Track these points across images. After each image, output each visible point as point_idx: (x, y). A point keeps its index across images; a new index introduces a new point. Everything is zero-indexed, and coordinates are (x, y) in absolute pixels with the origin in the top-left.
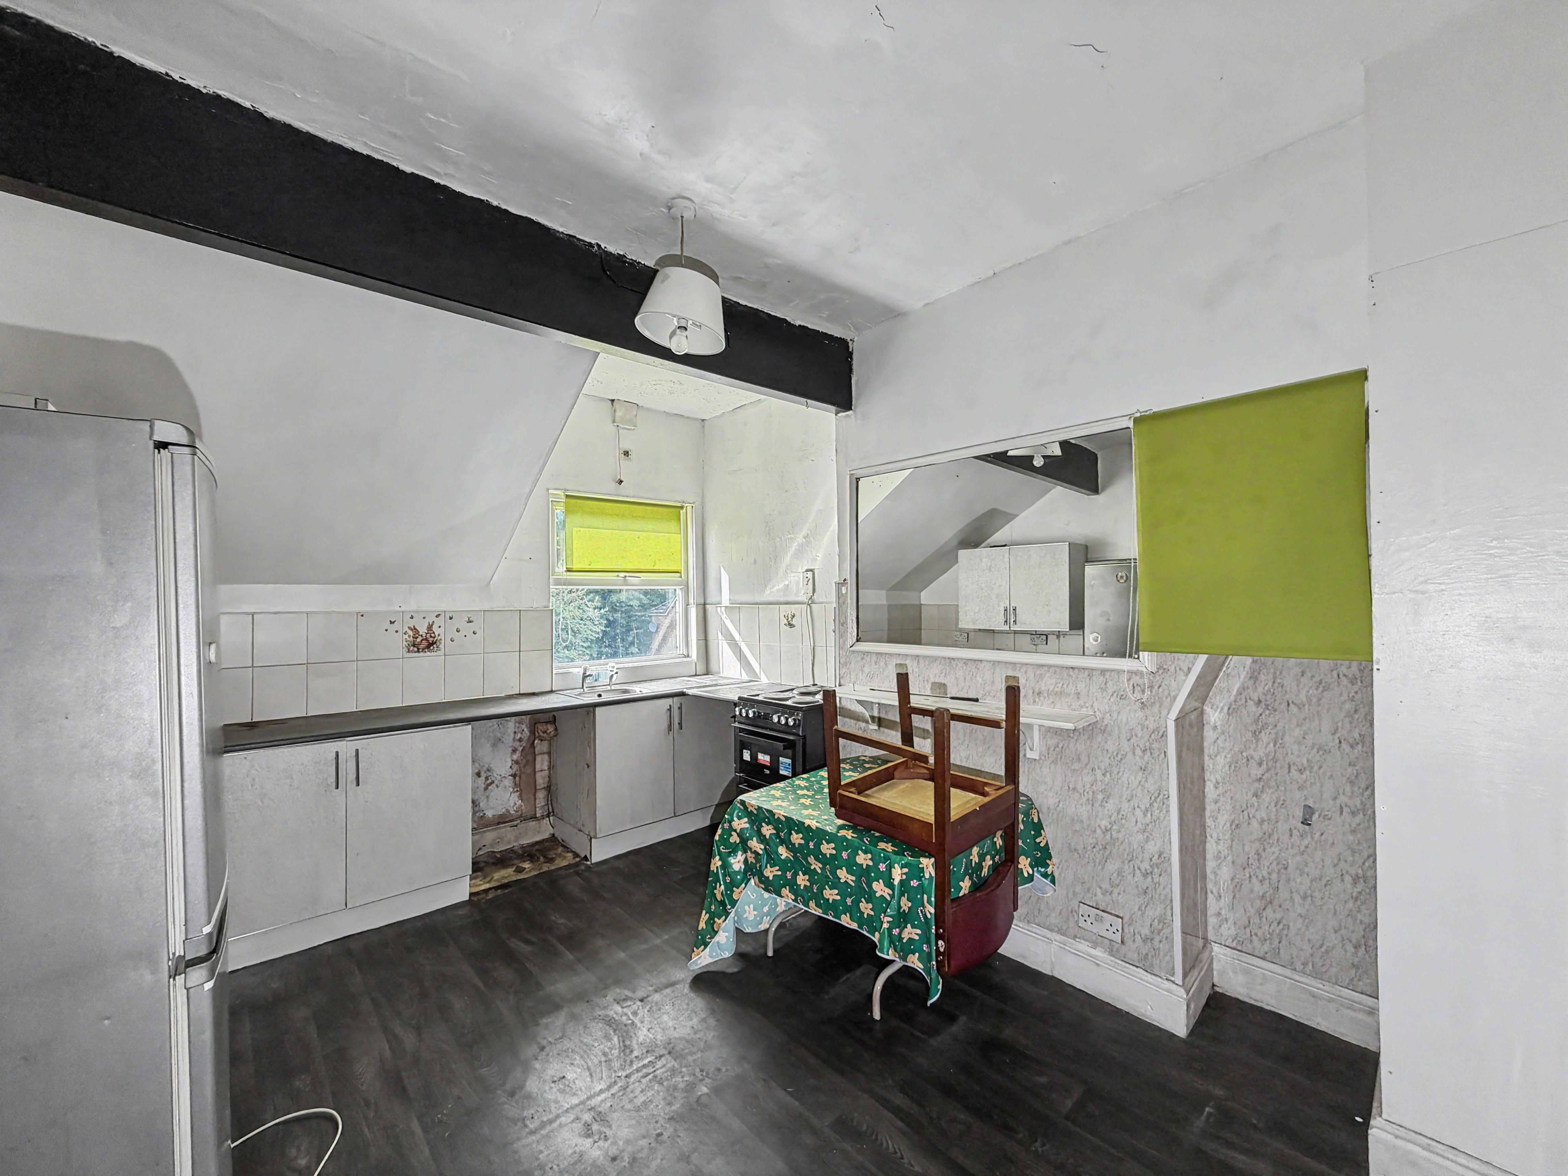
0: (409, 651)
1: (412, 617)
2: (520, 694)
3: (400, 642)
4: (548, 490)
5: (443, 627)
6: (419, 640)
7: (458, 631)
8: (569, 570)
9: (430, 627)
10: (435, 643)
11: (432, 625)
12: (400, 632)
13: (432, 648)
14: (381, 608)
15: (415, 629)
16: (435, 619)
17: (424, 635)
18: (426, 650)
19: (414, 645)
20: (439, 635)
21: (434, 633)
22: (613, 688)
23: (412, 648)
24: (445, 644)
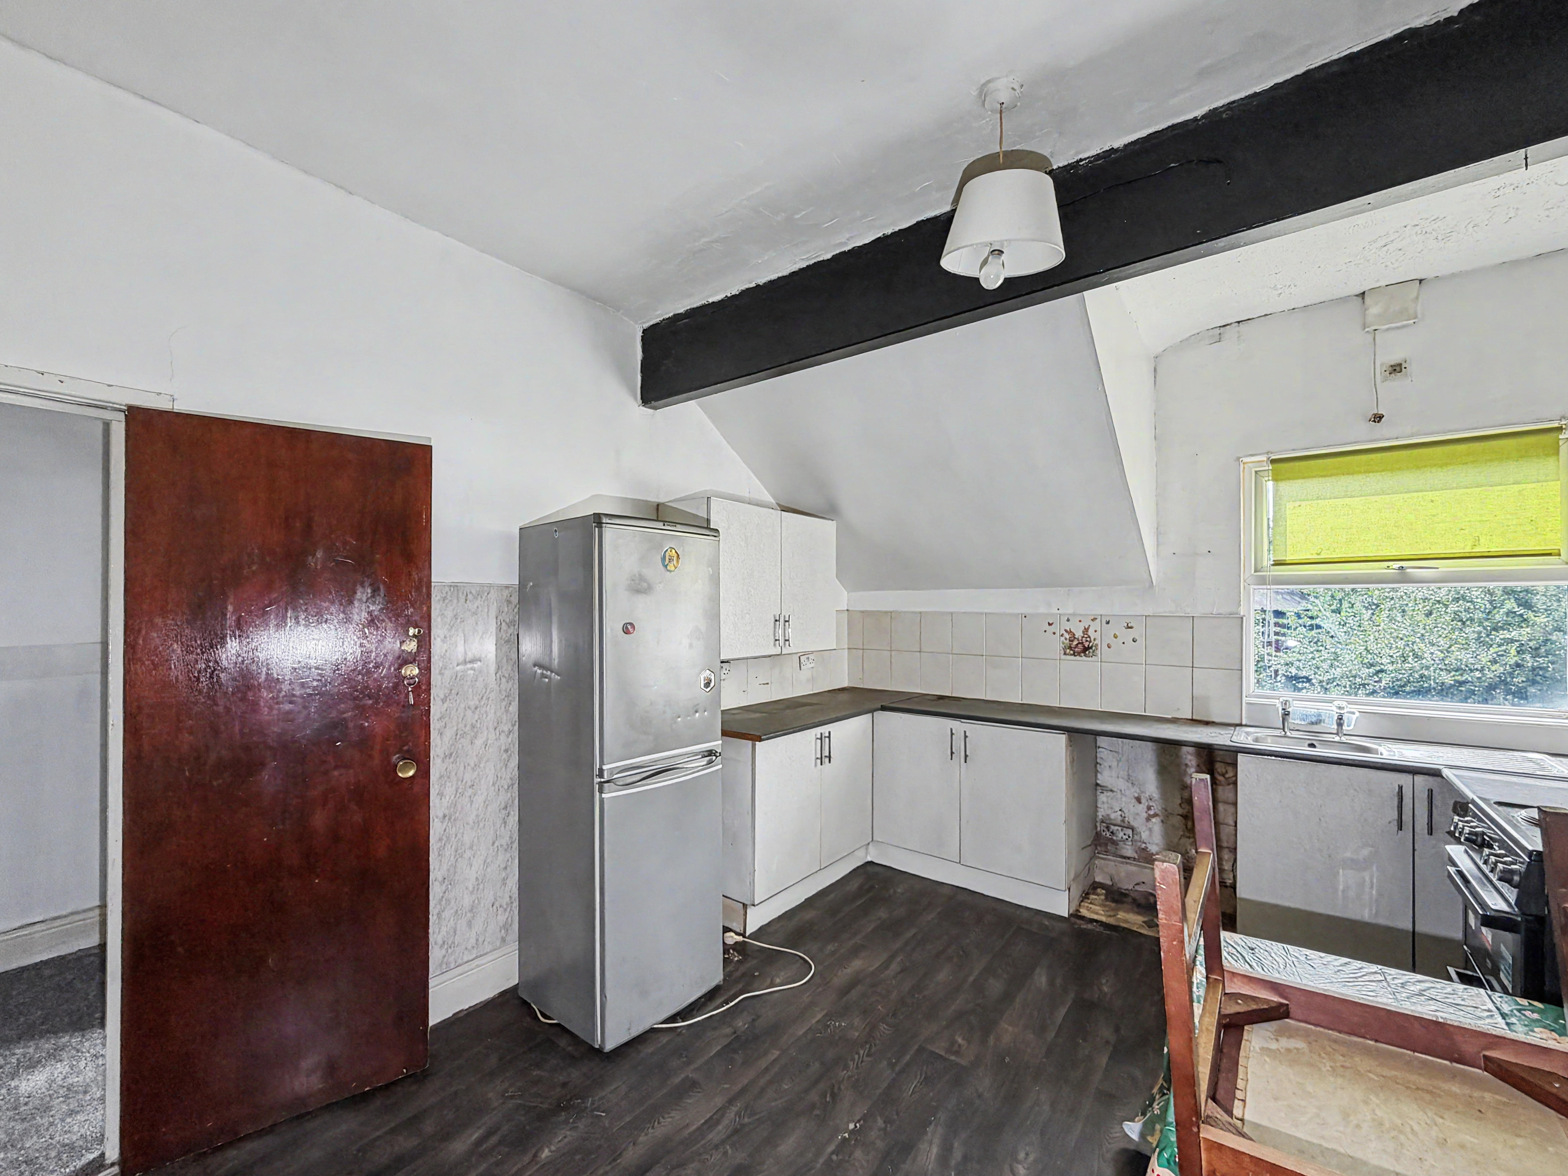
0: (1065, 654)
1: (1068, 620)
2: (1192, 720)
3: (1058, 644)
4: (1238, 459)
5: (1099, 632)
6: (1075, 643)
7: (1115, 636)
8: (1278, 563)
9: (1086, 630)
10: (1091, 648)
11: (1088, 628)
12: (1058, 634)
13: (1087, 652)
14: (1042, 610)
15: (1071, 632)
16: (1091, 623)
17: (1080, 638)
18: (1082, 654)
19: (1070, 648)
20: (1095, 640)
21: (1089, 637)
22: (1344, 739)
23: (1068, 651)
24: (1102, 651)
